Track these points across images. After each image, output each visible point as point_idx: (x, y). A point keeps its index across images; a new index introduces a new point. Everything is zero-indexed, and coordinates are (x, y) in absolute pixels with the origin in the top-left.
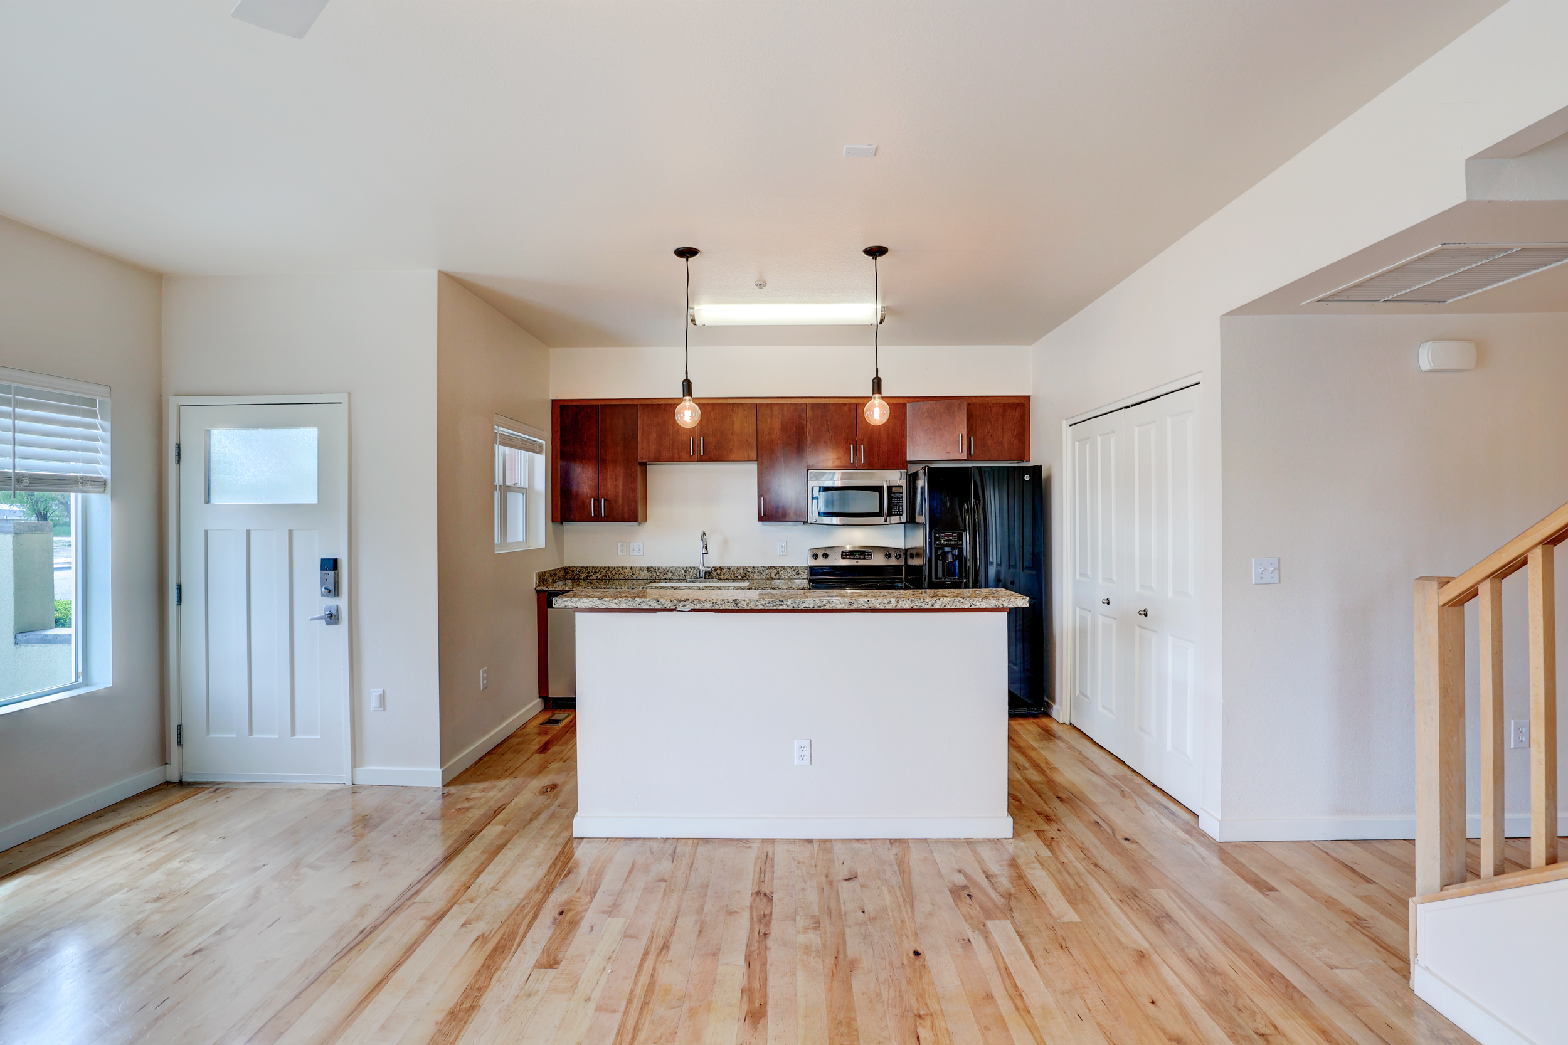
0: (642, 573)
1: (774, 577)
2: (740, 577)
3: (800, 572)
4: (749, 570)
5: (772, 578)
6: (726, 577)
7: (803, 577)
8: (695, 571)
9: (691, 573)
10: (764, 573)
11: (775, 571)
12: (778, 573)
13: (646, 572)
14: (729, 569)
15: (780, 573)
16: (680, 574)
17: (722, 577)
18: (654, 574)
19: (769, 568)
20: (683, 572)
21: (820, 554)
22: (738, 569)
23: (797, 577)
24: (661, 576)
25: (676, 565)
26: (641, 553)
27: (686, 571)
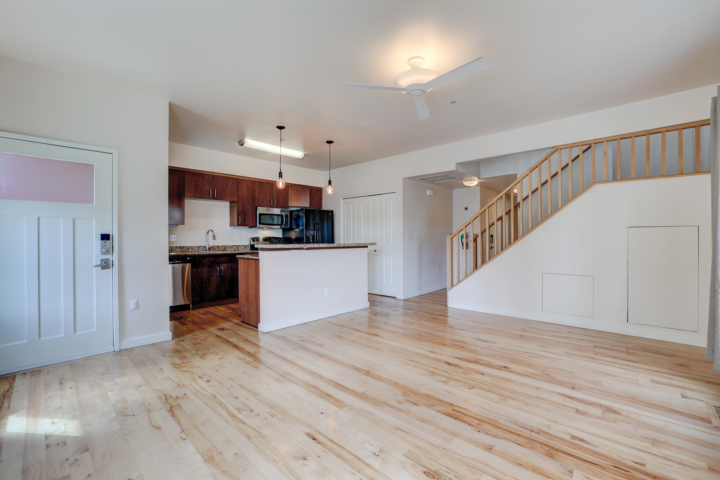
0: (177, 249)
1: (236, 249)
2: (222, 250)
3: (246, 247)
4: (226, 247)
5: (236, 250)
6: (216, 250)
7: (247, 249)
8: (203, 248)
9: (201, 249)
10: (232, 248)
11: (237, 247)
12: (238, 248)
13: (179, 249)
14: (218, 246)
15: (239, 248)
16: (196, 249)
17: (215, 250)
18: (183, 250)
19: (234, 246)
20: (197, 248)
21: (256, 240)
22: (221, 246)
23: (245, 249)
24: (187, 250)
25: (193, 245)
26: (176, 240)
27: (198, 248)
